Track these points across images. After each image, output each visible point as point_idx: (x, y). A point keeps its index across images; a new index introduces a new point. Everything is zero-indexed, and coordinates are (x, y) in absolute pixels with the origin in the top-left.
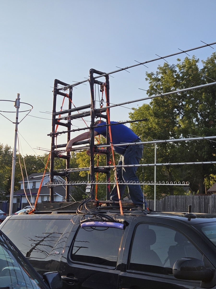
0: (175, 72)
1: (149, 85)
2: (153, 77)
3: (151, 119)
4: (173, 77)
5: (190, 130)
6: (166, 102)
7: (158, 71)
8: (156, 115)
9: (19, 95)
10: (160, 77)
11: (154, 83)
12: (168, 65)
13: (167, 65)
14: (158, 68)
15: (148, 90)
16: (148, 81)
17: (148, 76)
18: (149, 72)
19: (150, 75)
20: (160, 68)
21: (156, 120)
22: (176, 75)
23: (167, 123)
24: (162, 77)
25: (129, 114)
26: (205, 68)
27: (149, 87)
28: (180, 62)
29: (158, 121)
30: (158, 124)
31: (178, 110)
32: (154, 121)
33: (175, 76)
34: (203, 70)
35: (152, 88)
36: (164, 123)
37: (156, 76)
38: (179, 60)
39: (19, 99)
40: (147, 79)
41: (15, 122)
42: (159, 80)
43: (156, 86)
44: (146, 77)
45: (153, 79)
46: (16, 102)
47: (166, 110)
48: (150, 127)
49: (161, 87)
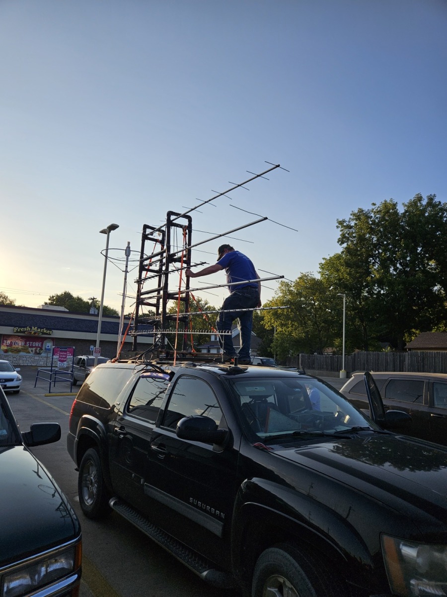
0: (371, 218)
1: (341, 233)
2: (345, 224)
3: (342, 269)
4: (368, 223)
5: (385, 280)
6: (360, 251)
7: (352, 217)
8: (348, 264)
9: (129, 243)
10: (352, 224)
11: (346, 231)
12: (363, 211)
13: (361, 211)
14: (351, 214)
15: (340, 238)
16: (340, 229)
17: (339, 224)
18: (341, 220)
19: (341, 223)
20: (354, 215)
21: (348, 270)
22: (371, 221)
23: (360, 273)
24: (356, 224)
25: (320, 264)
26: (406, 212)
27: (341, 235)
28: (375, 207)
29: (350, 271)
30: (349, 274)
31: (373, 259)
32: (345, 271)
33: (371, 223)
34: (404, 214)
35: (343, 236)
36: (357, 273)
37: (348, 223)
38: (374, 204)
39: (128, 247)
40: (338, 227)
41: (124, 270)
42: (351, 227)
43: (348, 234)
44: (338, 225)
45: (345, 226)
46: (126, 250)
47: (359, 259)
48: (341, 277)
49: (354, 235)
